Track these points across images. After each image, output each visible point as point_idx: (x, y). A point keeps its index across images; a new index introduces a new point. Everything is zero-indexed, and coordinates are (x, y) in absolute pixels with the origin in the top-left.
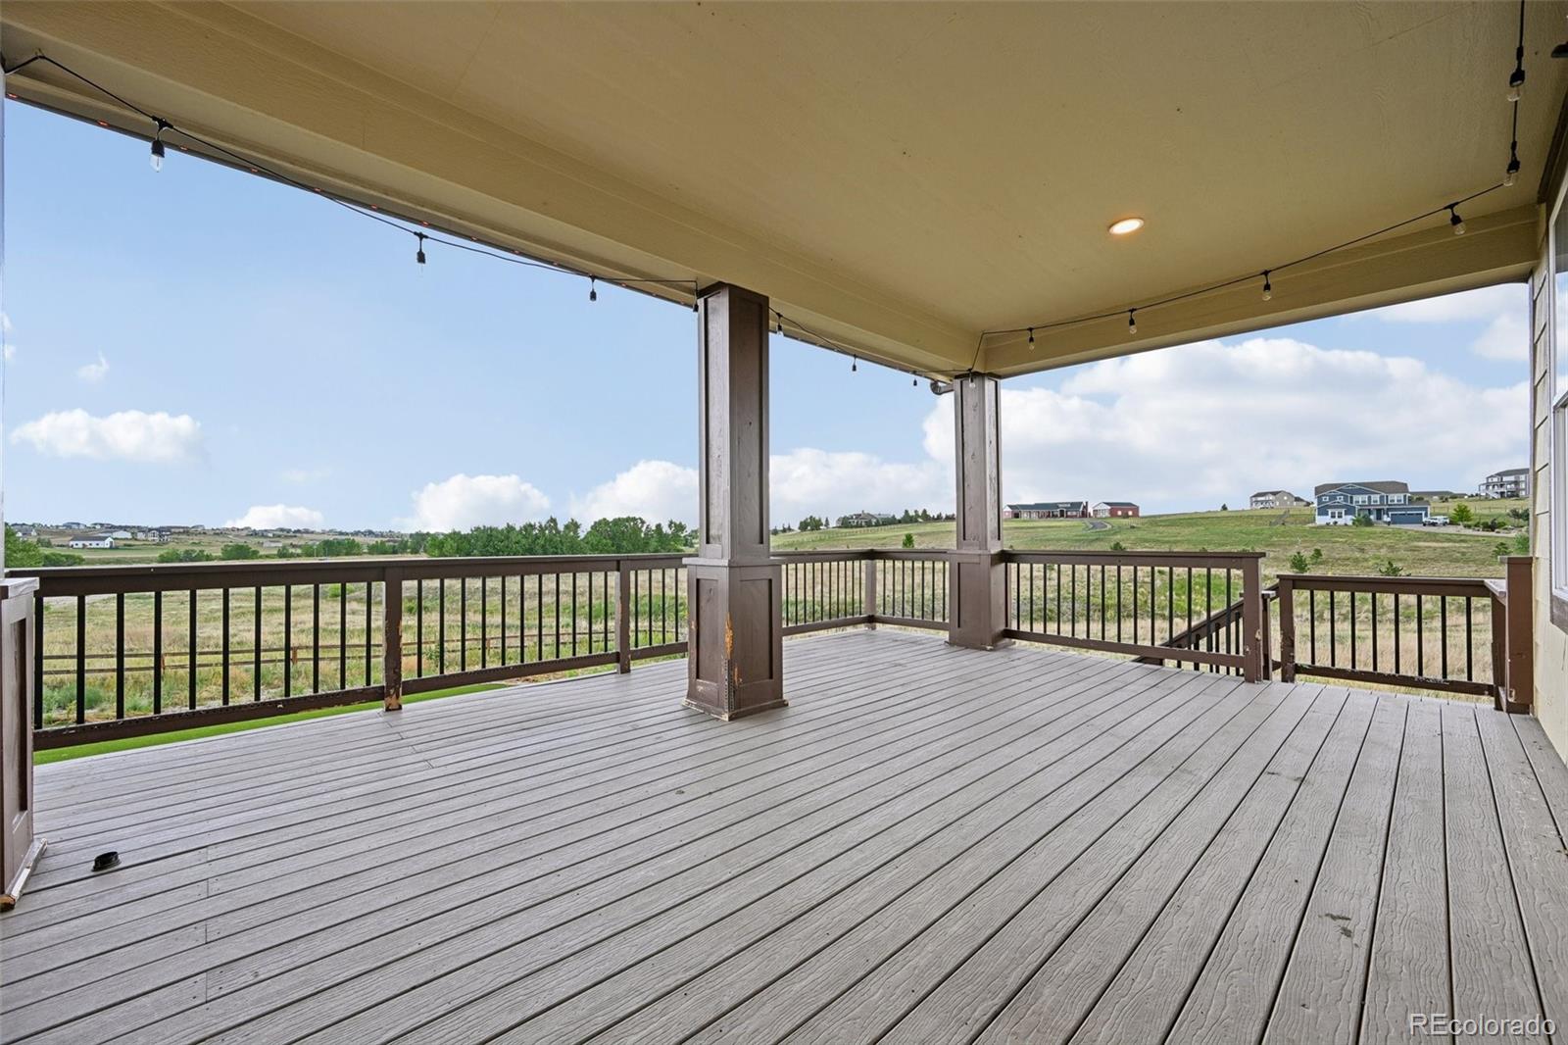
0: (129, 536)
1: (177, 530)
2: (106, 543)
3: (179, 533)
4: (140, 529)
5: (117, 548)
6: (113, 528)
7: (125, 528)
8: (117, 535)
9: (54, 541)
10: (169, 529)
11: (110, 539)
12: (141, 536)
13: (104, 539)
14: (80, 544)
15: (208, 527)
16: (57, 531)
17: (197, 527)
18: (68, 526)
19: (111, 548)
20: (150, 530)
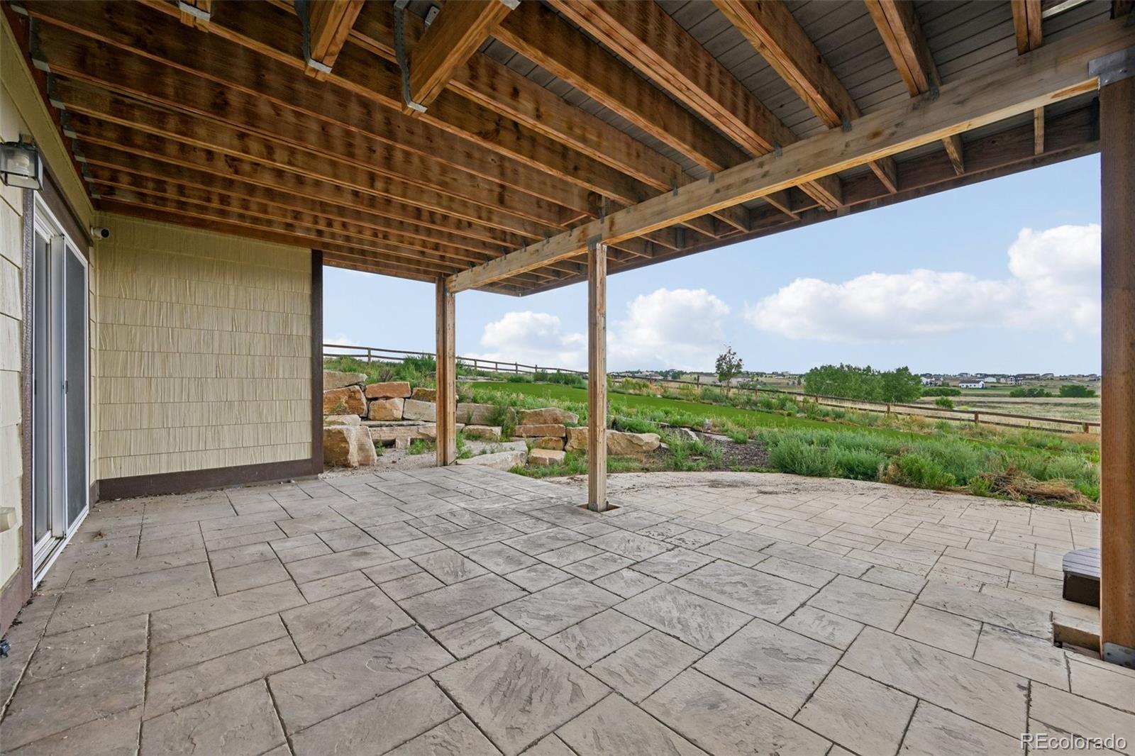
0: (994, 380)
1: (1030, 377)
2: (980, 385)
3: (1032, 379)
4: (1003, 376)
5: (986, 388)
6: (986, 376)
7: (993, 376)
8: (986, 380)
9: (951, 384)
10: (1024, 376)
11: (982, 383)
12: (1003, 380)
13: (978, 382)
14: (965, 385)
15: (1056, 375)
16: (954, 378)
17: (1048, 374)
18: (961, 375)
19: (983, 388)
20: (1009, 377)
